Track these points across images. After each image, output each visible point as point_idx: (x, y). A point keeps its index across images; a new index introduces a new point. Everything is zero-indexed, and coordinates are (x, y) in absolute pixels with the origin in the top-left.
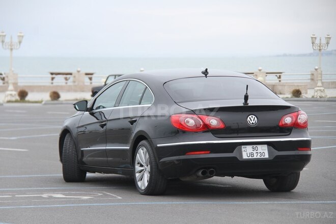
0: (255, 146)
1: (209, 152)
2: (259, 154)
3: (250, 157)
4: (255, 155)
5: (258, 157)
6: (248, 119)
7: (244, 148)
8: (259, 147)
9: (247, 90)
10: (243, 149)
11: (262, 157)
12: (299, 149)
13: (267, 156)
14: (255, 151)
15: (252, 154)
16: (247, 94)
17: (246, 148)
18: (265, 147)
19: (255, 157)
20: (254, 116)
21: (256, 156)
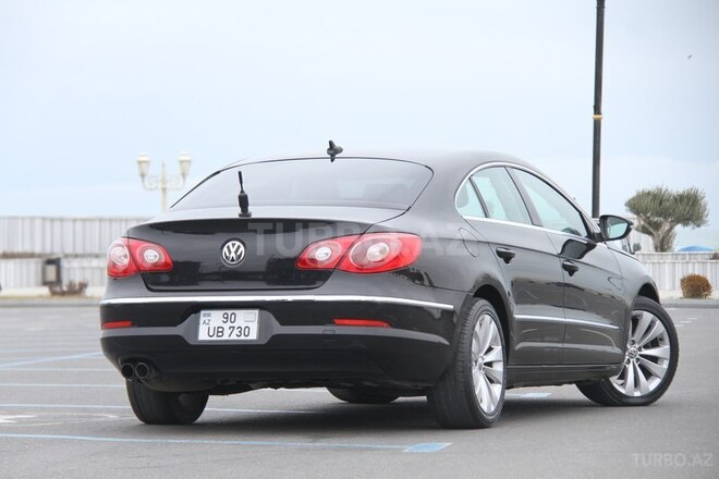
0: (229, 312)
1: (129, 323)
2: (236, 332)
3: (215, 338)
4: (227, 332)
5: (234, 337)
6: (225, 249)
7: (204, 315)
8: (240, 313)
9: (241, 183)
10: (202, 319)
11: (243, 337)
12: (336, 321)
13: (253, 336)
14: (229, 324)
15: (220, 330)
16: (242, 191)
17: (209, 315)
18: (254, 314)
19: (225, 337)
20: (238, 243)
21: (229, 336)
